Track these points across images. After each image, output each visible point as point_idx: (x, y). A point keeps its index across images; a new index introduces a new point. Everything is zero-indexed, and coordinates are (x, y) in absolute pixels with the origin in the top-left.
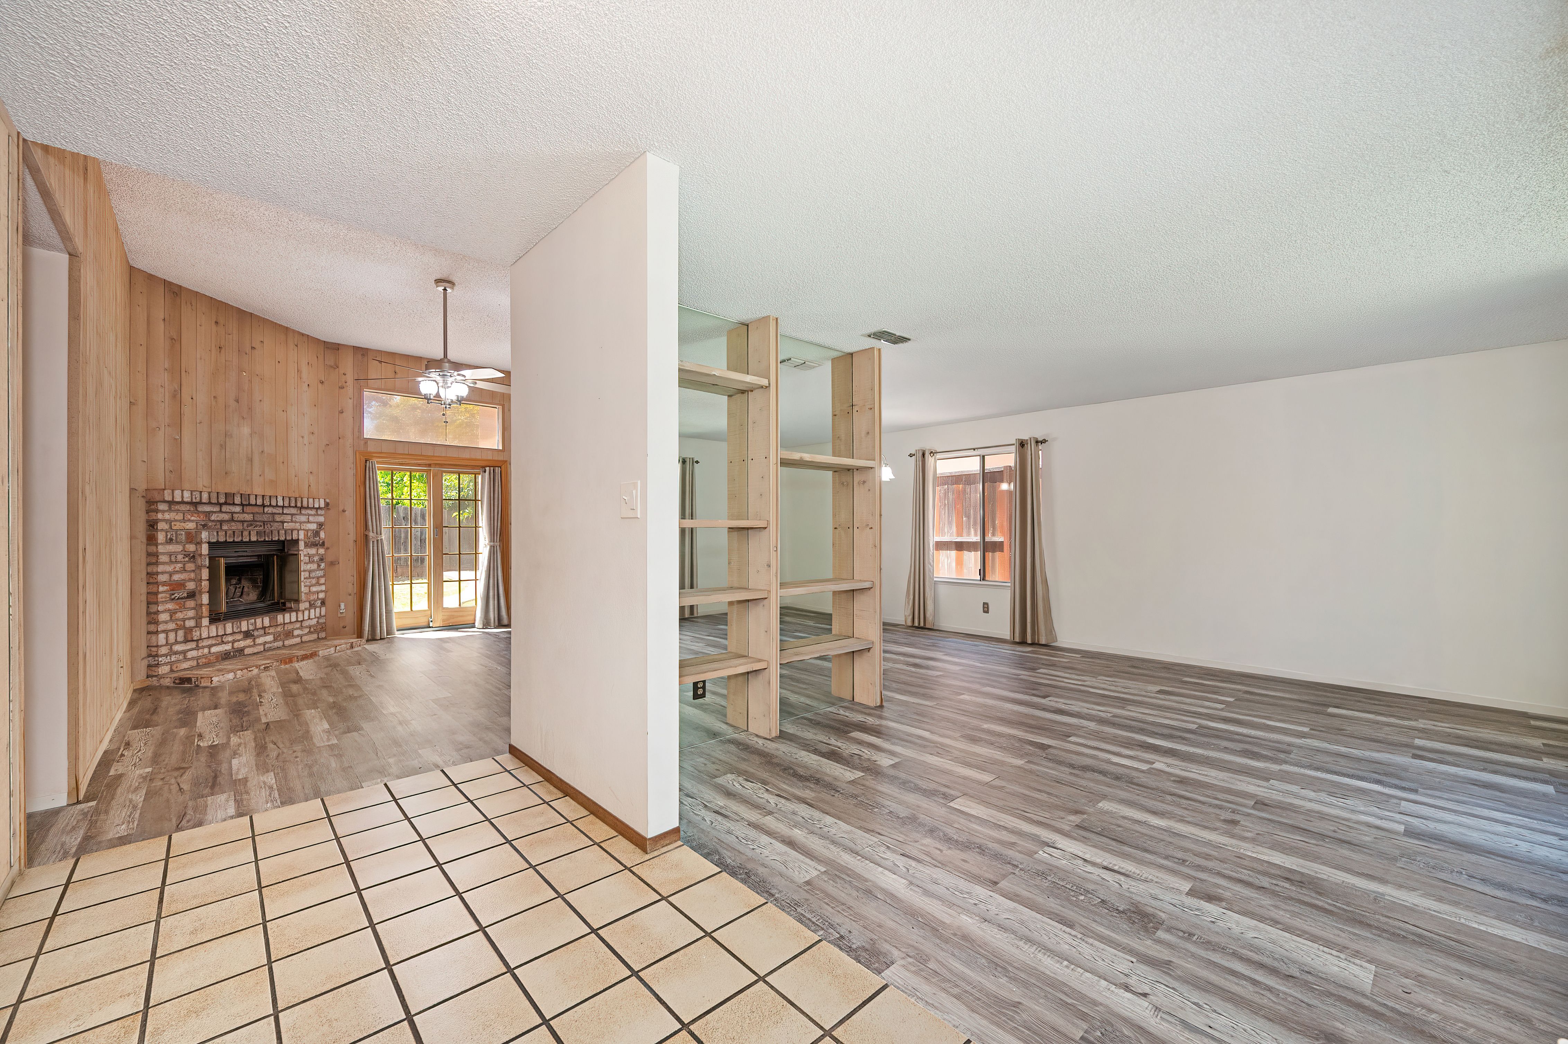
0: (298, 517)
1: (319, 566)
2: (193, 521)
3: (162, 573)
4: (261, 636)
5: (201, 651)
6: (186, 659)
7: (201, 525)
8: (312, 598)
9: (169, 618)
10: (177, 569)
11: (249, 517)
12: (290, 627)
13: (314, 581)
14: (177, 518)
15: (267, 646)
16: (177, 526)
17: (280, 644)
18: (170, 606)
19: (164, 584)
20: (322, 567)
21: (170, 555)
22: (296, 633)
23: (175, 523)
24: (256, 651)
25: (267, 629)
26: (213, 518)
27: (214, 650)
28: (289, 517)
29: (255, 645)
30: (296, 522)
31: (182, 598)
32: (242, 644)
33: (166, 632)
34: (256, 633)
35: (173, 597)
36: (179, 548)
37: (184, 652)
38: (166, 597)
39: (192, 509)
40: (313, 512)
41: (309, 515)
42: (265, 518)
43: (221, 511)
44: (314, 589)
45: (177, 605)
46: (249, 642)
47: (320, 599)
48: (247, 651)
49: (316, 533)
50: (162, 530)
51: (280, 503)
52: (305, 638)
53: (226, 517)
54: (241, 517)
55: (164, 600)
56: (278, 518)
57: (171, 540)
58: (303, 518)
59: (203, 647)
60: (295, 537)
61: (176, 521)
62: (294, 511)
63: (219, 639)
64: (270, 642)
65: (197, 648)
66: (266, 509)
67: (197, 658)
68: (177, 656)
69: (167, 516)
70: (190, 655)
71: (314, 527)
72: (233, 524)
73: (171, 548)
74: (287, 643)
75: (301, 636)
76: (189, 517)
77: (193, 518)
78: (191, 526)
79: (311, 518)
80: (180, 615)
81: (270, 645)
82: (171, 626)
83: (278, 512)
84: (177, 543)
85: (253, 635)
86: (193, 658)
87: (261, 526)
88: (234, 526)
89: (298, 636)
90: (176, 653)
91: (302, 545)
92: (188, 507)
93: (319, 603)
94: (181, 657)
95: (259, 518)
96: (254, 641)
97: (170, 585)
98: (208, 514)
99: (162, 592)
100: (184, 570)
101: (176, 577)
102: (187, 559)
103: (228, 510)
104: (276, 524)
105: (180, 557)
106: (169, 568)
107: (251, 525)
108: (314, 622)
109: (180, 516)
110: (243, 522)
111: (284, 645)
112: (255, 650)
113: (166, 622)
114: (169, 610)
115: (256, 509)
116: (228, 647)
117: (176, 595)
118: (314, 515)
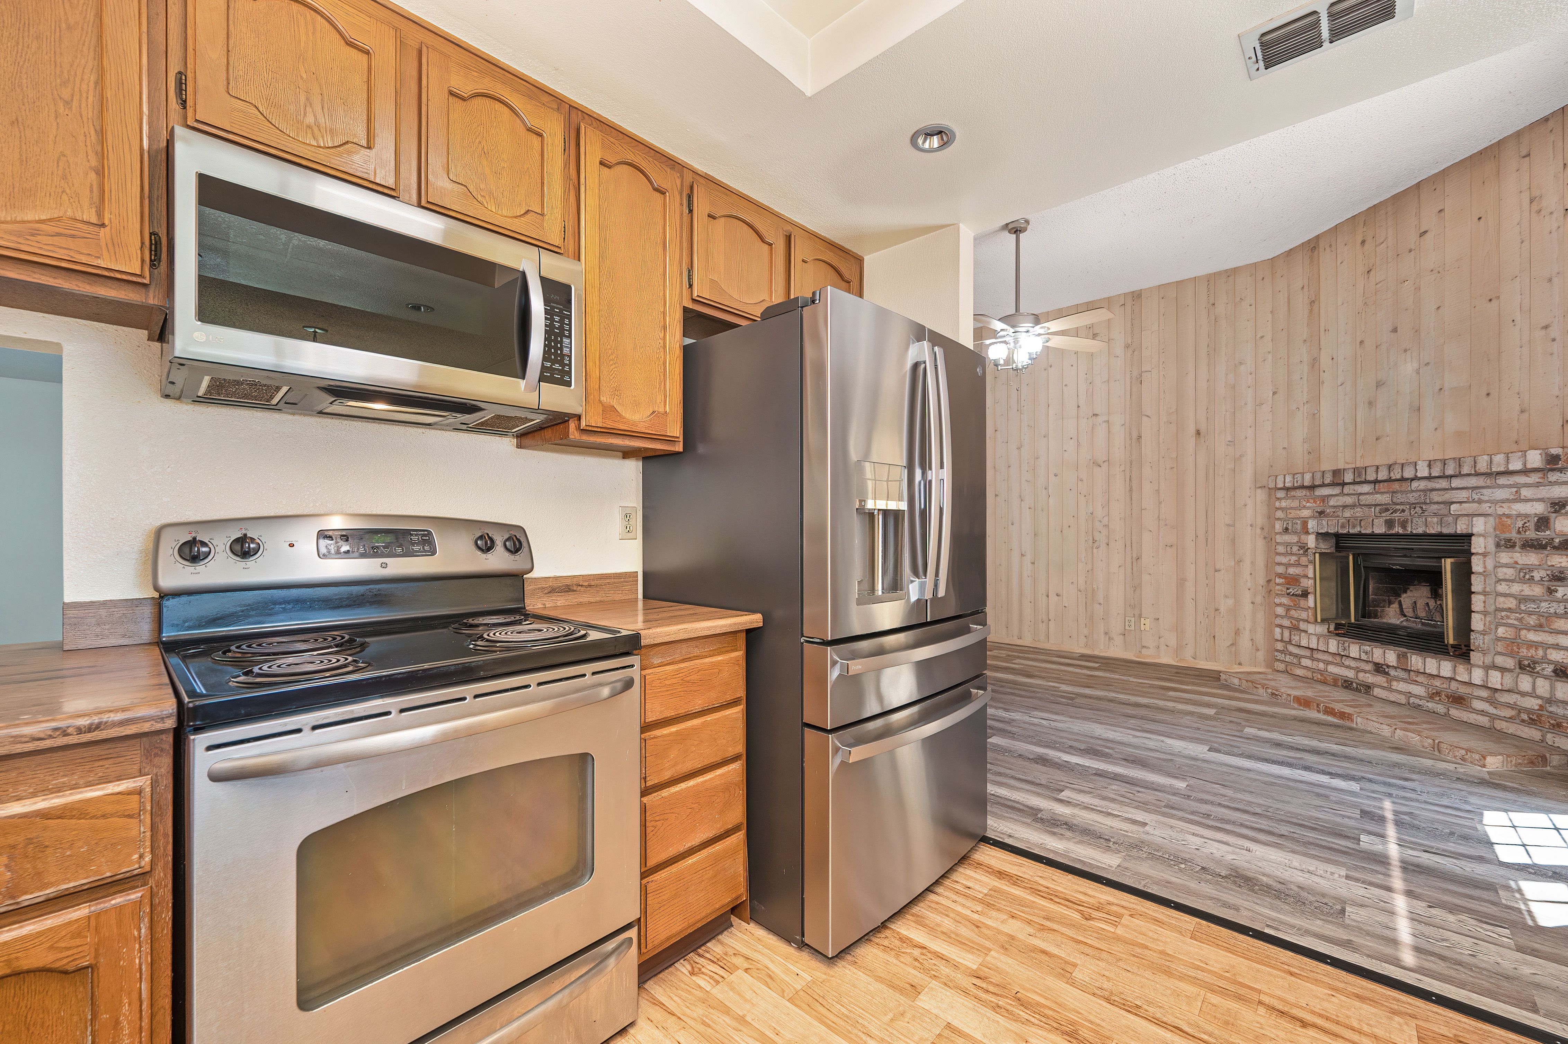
0: (1485, 491)
1: (1551, 591)
2: (1308, 508)
3: (1279, 564)
4: (1403, 680)
5: (1315, 662)
6: (1299, 665)
7: (1317, 512)
8: (1524, 652)
9: (1284, 614)
10: (1292, 562)
11: (1384, 499)
12: (1463, 690)
13: (1532, 620)
14: (1293, 505)
15: (1412, 700)
16: (1293, 514)
17: (1440, 709)
18: (1285, 600)
19: (1280, 576)
20: (1559, 595)
21: (1287, 545)
22: (1478, 705)
23: (1290, 511)
24: (1393, 699)
25: (1412, 673)
26: (1332, 502)
27: (1332, 669)
28: (1463, 495)
29: (1389, 689)
30: (1480, 502)
31: (1296, 595)
32: (1370, 678)
33: (1281, 626)
34: (1392, 672)
35: (1288, 591)
36: (1294, 539)
37: (1299, 657)
38: (1282, 591)
39: (1308, 494)
40: (1534, 478)
41: (1518, 486)
42: (1412, 498)
43: (1342, 494)
44: (1532, 636)
45: (1292, 601)
46: (1380, 679)
47: (1550, 662)
48: (1377, 691)
49: (1543, 522)
50: (1278, 519)
51: (1423, 471)
52: (1500, 725)
53: (1349, 500)
54: (1369, 499)
55: (1279, 592)
56: (1436, 497)
57: (1287, 529)
58: (1500, 494)
59: (1318, 660)
60: (1461, 527)
61: (1292, 508)
62: (1473, 481)
63: (1338, 658)
64: (1420, 698)
65: (1312, 658)
66: (1415, 484)
67: (1313, 670)
68: (1292, 658)
69: (1284, 504)
70: (1306, 662)
71: (1539, 508)
72: (1359, 509)
73: (1287, 538)
74: (1454, 712)
75: (1493, 718)
76: (1304, 503)
77: (1308, 504)
78: (1306, 513)
79: (1525, 493)
80: (1293, 613)
81: (1417, 701)
82: (1286, 623)
83: (1438, 486)
84: (1295, 533)
85: (1387, 674)
86: (1306, 667)
87: (1403, 511)
88: (1359, 512)
89: (1483, 713)
90: (1291, 654)
91: (1478, 545)
92: (1304, 492)
93: (1549, 670)
94: (1295, 661)
95: (1400, 498)
96: (1389, 682)
97: (1285, 578)
98: (1324, 499)
99: (1278, 584)
100: (1297, 564)
101: (1292, 571)
102: (1301, 552)
103: (1351, 492)
104: (1436, 506)
105: (1295, 549)
106: (1284, 560)
107: (1387, 510)
108: (1533, 703)
109: (1295, 503)
110: (1376, 505)
111: (1447, 714)
112: (1393, 697)
113: (1282, 617)
114: (1284, 605)
115: (1396, 486)
116: (1350, 674)
117: (1291, 590)
118: (1538, 485)
